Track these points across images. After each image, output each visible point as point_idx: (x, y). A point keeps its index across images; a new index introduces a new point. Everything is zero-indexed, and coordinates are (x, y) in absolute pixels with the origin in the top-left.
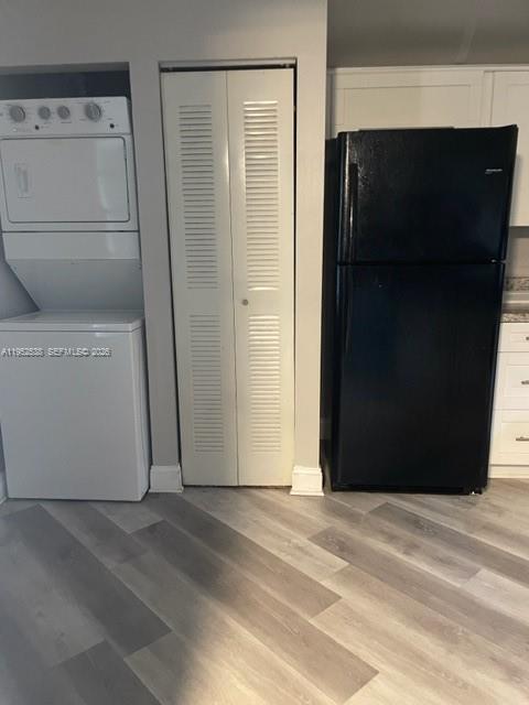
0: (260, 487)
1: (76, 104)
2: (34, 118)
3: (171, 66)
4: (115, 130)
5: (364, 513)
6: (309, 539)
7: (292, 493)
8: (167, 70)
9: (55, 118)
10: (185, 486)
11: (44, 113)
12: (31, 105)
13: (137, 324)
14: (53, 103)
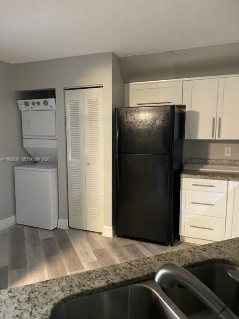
0: (93, 232)
1: (41, 101)
2: (31, 105)
3: (67, 88)
4: (52, 108)
5: (120, 245)
6: (93, 251)
7: (102, 235)
8: (67, 90)
9: (36, 105)
10: (70, 228)
11: (33, 104)
12: (30, 101)
13: (56, 169)
14: (35, 101)
